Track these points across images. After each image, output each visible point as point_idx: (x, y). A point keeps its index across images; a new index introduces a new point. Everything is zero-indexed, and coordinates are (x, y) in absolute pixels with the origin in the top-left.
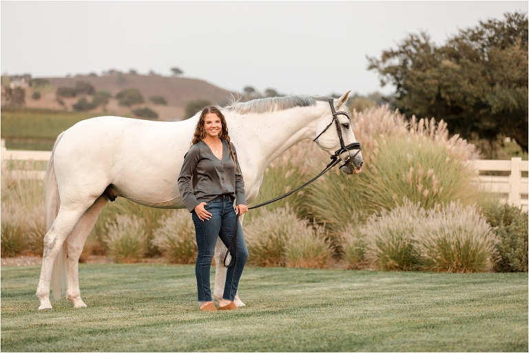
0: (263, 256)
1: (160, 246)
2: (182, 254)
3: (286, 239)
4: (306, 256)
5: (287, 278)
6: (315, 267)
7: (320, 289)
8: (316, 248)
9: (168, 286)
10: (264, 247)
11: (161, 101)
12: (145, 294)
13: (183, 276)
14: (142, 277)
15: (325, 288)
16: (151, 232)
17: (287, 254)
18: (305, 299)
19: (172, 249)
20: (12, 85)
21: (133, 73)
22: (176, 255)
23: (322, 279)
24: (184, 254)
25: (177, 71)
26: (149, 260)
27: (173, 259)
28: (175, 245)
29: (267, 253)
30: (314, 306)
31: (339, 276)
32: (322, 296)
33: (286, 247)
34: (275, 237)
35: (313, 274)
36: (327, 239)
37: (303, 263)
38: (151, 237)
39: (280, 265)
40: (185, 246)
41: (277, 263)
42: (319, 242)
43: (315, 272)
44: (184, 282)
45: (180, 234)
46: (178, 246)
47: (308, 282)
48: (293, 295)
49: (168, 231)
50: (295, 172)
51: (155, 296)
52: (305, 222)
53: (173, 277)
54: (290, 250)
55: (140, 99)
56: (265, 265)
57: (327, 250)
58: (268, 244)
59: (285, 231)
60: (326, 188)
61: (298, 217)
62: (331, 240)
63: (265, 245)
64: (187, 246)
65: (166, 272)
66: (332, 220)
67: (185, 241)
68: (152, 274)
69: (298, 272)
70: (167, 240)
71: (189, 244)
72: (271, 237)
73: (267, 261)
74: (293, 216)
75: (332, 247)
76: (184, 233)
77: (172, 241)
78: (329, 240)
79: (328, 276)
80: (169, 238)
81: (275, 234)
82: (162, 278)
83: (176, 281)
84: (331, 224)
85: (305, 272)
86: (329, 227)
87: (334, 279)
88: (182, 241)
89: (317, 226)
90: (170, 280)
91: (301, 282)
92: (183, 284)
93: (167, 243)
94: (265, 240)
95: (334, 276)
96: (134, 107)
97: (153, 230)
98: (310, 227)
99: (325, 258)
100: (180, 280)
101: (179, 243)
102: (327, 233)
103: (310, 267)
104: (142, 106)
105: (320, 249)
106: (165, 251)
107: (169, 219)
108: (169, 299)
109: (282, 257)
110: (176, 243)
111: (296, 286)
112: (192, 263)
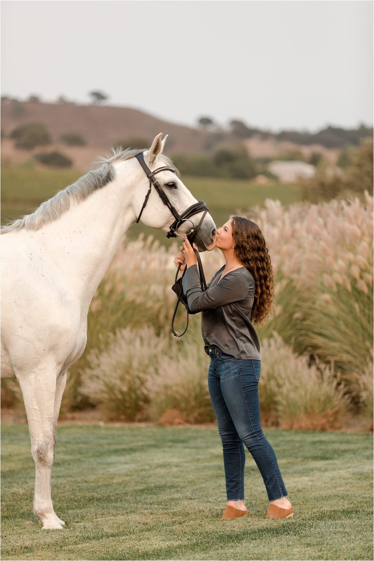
1: (92, 396)
2: (126, 408)
3: (279, 386)
4: (309, 412)
5: (284, 451)
6: (323, 430)
7: (335, 473)
8: (322, 399)
9: (112, 470)
11: (76, 141)
12: (81, 490)
13: (132, 450)
14: (72, 453)
15: (343, 473)
16: (79, 375)
17: (280, 408)
18: (317, 499)
19: (111, 400)
21: (34, 100)
22: (117, 409)
23: (335, 451)
24: (129, 408)
25: (99, 96)
26: (77, 415)
27: (114, 415)
28: (115, 395)
30: (333, 515)
31: (360, 445)
32: (340, 490)
33: (279, 398)
35: (321, 442)
36: (339, 384)
37: (305, 422)
38: (79, 383)
39: (269, 423)
40: (130, 397)
41: (266, 421)
42: (328, 388)
43: (324, 437)
44: (133, 461)
45: (122, 379)
46: (120, 396)
47: (315, 458)
48: (299, 491)
49: (105, 375)
50: (287, 285)
51: (96, 495)
52: (305, 359)
53: (116, 452)
54: (284, 402)
55: (45, 139)
57: (340, 401)
59: (276, 374)
60: (333, 310)
61: (295, 351)
62: (345, 386)
64: (133, 396)
65: (105, 441)
66: (345, 357)
67: (131, 389)
68: (85, 446)
69: (298, 438)
70: (104, 388)
71: (136, 393)
74: (287, 351)
75: (347, 396)
76: (127, 377)
77: (111, 388)
78: (342, 386)
79: (343, 447)
80: (106, 385)
82: (101, 454)
83: (122, 459)
84: (343, 362)
85: (309, 438)
86: (340, 366)
87: (354, 452)
88: (125, 389)
89: (322, 366)
90: (113, 458)
91: (305, 458)
92: (132, 466)
93: (103, 391)
95: (352, 446)
96: (38, 150)
97: (81, 372)
98: (314, 368)
99: (336, 413)
100: (128, 457)
101: (121, 392)
102: (339, 374)
103: (313, 430)
104: (50, 149)
105: (329, 399)
106: (100, 402)
107: (105, 355)
108: (116, 501)
109: (273, 413)
110: (117, 392)
111: (300, 468)
112: (140, 421)
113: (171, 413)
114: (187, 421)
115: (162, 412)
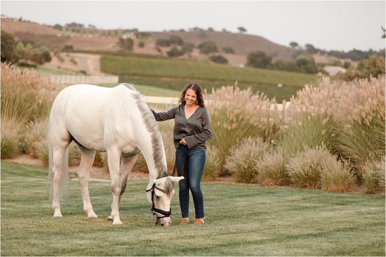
0: (305, 181)
1: (230, 169)
2: (246, 176)
3: (322, 169)
4: (336, 182)
5: (323, 200)
6: (342, 191)
7: (347, 211)
8: (343, 176)
9: (237, 204)
10: (305, 174)
11: (230, 51)
12: (220, 212)
13: (247, 196)
14: (218, 195)
15: (351, 211)
16: (224, 158)
17: (322, 180)
18: (337, 222)
19: (239, 172)
20: (125, 37)
21: (211, 30)
22: (242, 176)
23: (348, 202)
24: (248, 176)
25: (242, 29)
26: (222, 179)
27: (240, 179)
28: (241, 169)
29: (308, 179)
30: (344, 230)
31: (360, 199)
32: (349, 219)
33: (322, 175)
34: (314, 167)
35: (341, 197)
36: (352, 170)
37: (334, 187)
38: (224, 163)
39: (316, 187)
41: (315, 186)
42: (346, 172)
43: (343, 195)
44: (248, 201)
45: (245, 162)
46: (243, 170)
47: (338, 204)
48: (328, 218)
49: (237, 159)
50: (329, 120)
51: (228, 215)
52: (336, 156)
53: (240, 196)
54: (324, 177)
55: (215, 49)
56: (305, 187)
57: (352, 178)
58: (308, 172)
59: (321, 163)
60: (351, 133)
61: (331, 152)
62: (355, 171)
63: (306, 173)
64: (250, 170)
65: (235, 191)
66: (356, 156)
67: (248, 167)
68: (225, 193)
69: (330, 194)
70: (236, 166)
71: (251, 169)
72: (311, 167)
73: (308, 184)
74: (327, 152)
75: (355, 176)
76: (248, 161)
77: (239, 166)
78: (353, 171)
79: (352, 200)
80: (237, 164)
81: (314, 165)
82: (232, 197)
83: (242, 199)
84: (355, 159)
85: (335, 195)
86: (353, 161)
87: (357, 202)
88: (246, 167)
89: (344, 160)
90: (238, 199)
91: (333, 204)
92: (247, 203)
93: (235, 167)
94: (307, 169)
95: (356, 200)
96: (211, 55)
97: (226, 157)
98: (340, 161)
99: (350, 184)
100: (245, 199)
101: (244, 168)
102: (352, 165)
103: (338, 191)
104: (217, 54)
105: (346, 177)
106: (234, 173)
107: (237, 149)
108: (238, 218)
109: (318, 182)
110: (242, 168)
111: (330, 208)
112: (253, 183)
113: (268, 180)
114: (276, 184)
115: (264, 179)
